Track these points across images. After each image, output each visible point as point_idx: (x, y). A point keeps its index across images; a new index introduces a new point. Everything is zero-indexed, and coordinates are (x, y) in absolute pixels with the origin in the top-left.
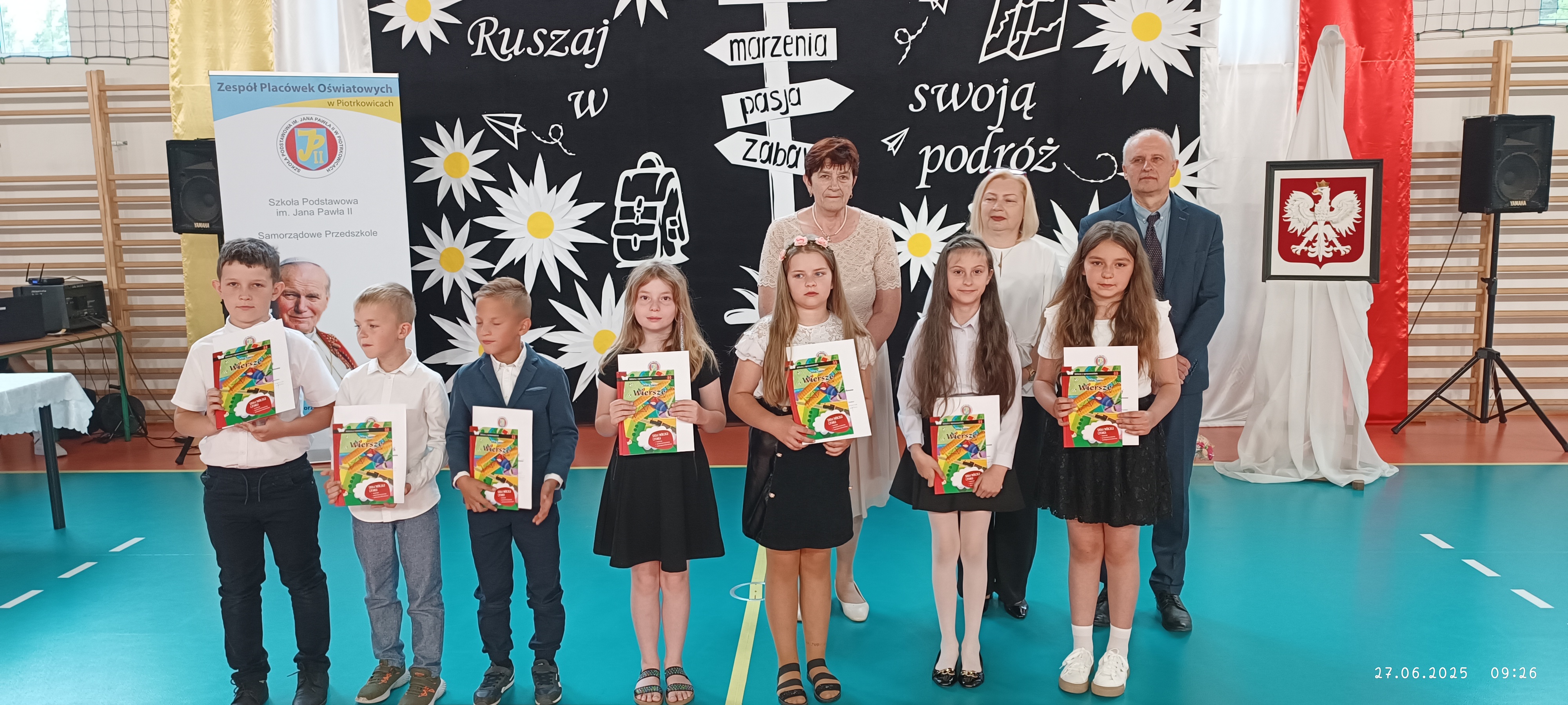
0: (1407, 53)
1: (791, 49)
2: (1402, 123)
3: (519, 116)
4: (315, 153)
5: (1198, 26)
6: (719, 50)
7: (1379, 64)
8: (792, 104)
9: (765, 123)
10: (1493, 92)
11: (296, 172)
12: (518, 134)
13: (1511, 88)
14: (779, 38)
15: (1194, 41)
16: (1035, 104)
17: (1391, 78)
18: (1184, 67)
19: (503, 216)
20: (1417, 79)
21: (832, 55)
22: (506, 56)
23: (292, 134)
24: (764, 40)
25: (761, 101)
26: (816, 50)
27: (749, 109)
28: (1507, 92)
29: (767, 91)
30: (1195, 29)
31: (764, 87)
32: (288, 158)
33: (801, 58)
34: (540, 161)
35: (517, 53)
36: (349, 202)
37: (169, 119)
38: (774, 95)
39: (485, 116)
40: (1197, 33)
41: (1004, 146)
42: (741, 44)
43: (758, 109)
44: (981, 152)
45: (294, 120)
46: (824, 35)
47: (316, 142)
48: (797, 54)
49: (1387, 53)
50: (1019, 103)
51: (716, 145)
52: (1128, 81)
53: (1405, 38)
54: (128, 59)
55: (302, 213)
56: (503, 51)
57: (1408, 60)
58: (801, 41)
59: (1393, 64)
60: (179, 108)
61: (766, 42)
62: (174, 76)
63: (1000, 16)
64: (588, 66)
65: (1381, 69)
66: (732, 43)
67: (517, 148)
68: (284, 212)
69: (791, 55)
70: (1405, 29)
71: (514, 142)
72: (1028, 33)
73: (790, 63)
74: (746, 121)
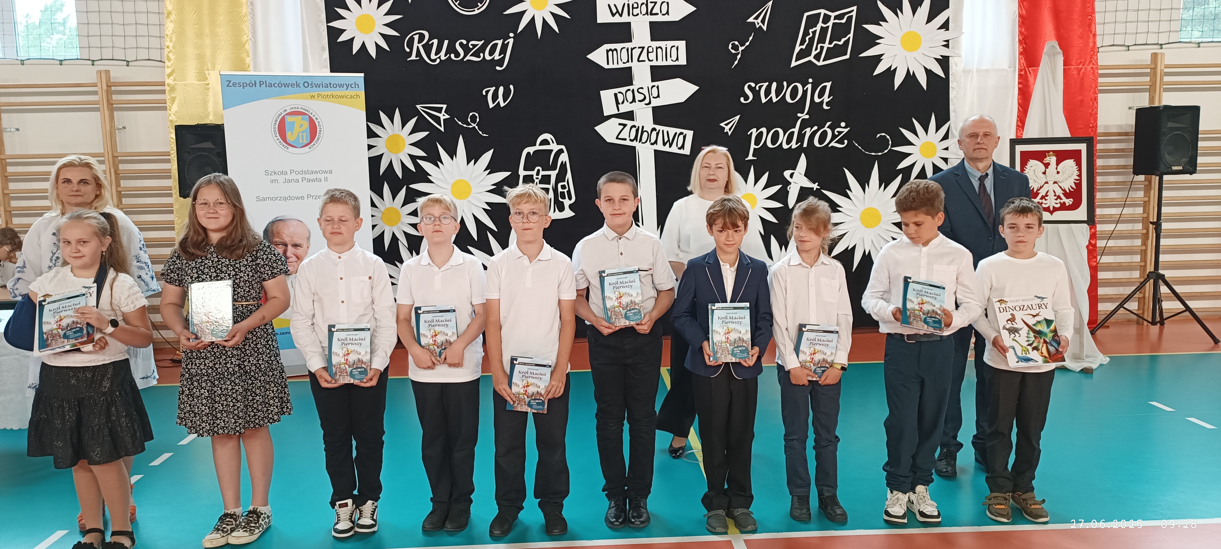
0: (1093, 61)
1: (652, 56)
2: (1090, 111)
3: (444, 106)
4: (300, 134)
5: (948, 41)
6: (598, 56)
7: (1074, 68)
8: (653, 97)
9: (633, 111)
10: (1152, 89)
11: (286, 149)
12: (444, 120)
13: (1164, 86)
14: (643, 48)
15: (945, 52)
16: (832, 97)
17: (1082, 79)
18: (938, 70)
19: (432, 182)
20: (1101, 80)
21: (683, 61)
22: (435, 60)
23: (283, 121)
24: (632, 49)
25: (630, 96)
26: (671, 57)
27: (620, 101)
28: (1162, 89)
29: (635, 87)
30: (946, 43)
31: (632, 84)
32: (280, 138)
33: (660, 63)
34: (461, 140)
35: (443, 58)
36: (326, 172)
37: (165, 109)
38: (640, 90)
39: (418, 107)
40: (947, 46)
41: (810, 128)
42: (615, 52)
43: (628, 101)
44: (793, 133)
45: (284, 109)
46: (676, 46)
47: (301, 126)
48: (657, 60)
49: (1079, 61)
50: (820, 96)
51: (596, 128)
52: (898, 81)
53: (1091, 51)
54: (128, 61)
55: (290, 181)
56: (433, 56)
57: (1094, 66)
58: (659, 50)
59: (1083, 69)
60: (173, 100)
61: (633, 51)
62: (169, 75)
63: (806, 33)
64: (498, 68)
65: (1075, 72)
66: (608, 51)
67: (443, 131)
68: (276, 181)
69: (652, 60)
70: (1091, 44)
71: (441, 126)
72: (826, 45)
73: (651, 67)
74: (618, 110)
